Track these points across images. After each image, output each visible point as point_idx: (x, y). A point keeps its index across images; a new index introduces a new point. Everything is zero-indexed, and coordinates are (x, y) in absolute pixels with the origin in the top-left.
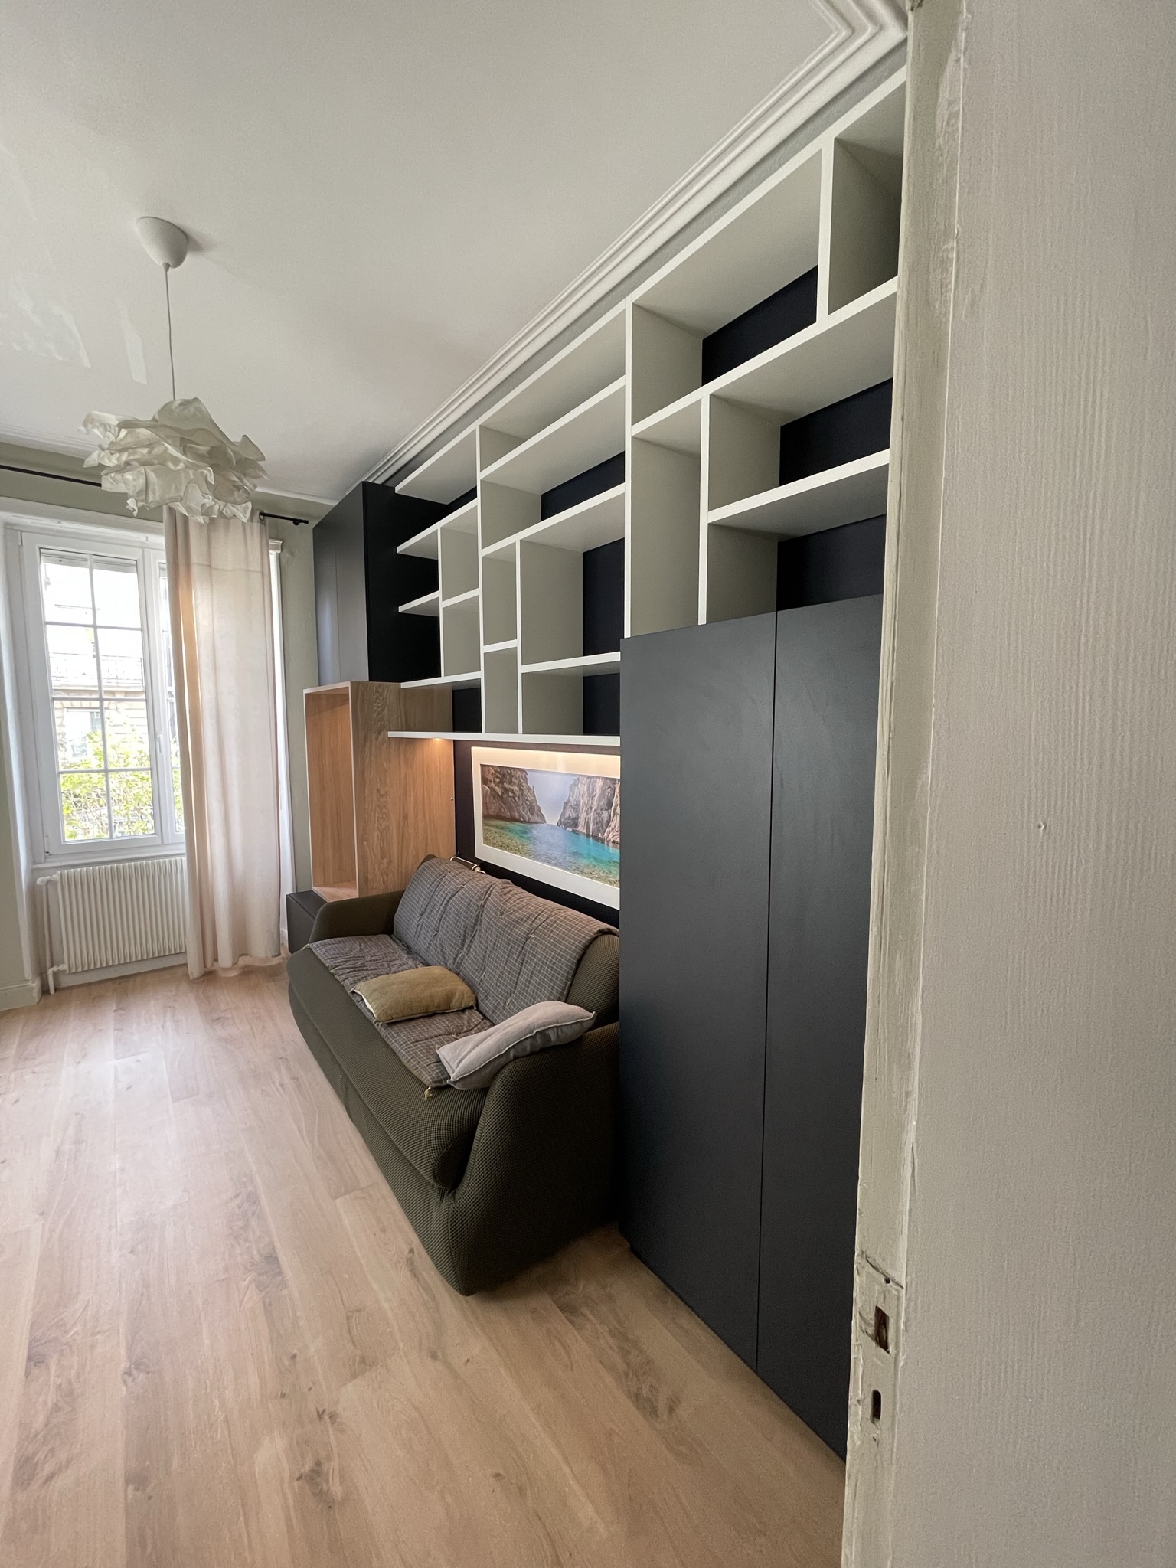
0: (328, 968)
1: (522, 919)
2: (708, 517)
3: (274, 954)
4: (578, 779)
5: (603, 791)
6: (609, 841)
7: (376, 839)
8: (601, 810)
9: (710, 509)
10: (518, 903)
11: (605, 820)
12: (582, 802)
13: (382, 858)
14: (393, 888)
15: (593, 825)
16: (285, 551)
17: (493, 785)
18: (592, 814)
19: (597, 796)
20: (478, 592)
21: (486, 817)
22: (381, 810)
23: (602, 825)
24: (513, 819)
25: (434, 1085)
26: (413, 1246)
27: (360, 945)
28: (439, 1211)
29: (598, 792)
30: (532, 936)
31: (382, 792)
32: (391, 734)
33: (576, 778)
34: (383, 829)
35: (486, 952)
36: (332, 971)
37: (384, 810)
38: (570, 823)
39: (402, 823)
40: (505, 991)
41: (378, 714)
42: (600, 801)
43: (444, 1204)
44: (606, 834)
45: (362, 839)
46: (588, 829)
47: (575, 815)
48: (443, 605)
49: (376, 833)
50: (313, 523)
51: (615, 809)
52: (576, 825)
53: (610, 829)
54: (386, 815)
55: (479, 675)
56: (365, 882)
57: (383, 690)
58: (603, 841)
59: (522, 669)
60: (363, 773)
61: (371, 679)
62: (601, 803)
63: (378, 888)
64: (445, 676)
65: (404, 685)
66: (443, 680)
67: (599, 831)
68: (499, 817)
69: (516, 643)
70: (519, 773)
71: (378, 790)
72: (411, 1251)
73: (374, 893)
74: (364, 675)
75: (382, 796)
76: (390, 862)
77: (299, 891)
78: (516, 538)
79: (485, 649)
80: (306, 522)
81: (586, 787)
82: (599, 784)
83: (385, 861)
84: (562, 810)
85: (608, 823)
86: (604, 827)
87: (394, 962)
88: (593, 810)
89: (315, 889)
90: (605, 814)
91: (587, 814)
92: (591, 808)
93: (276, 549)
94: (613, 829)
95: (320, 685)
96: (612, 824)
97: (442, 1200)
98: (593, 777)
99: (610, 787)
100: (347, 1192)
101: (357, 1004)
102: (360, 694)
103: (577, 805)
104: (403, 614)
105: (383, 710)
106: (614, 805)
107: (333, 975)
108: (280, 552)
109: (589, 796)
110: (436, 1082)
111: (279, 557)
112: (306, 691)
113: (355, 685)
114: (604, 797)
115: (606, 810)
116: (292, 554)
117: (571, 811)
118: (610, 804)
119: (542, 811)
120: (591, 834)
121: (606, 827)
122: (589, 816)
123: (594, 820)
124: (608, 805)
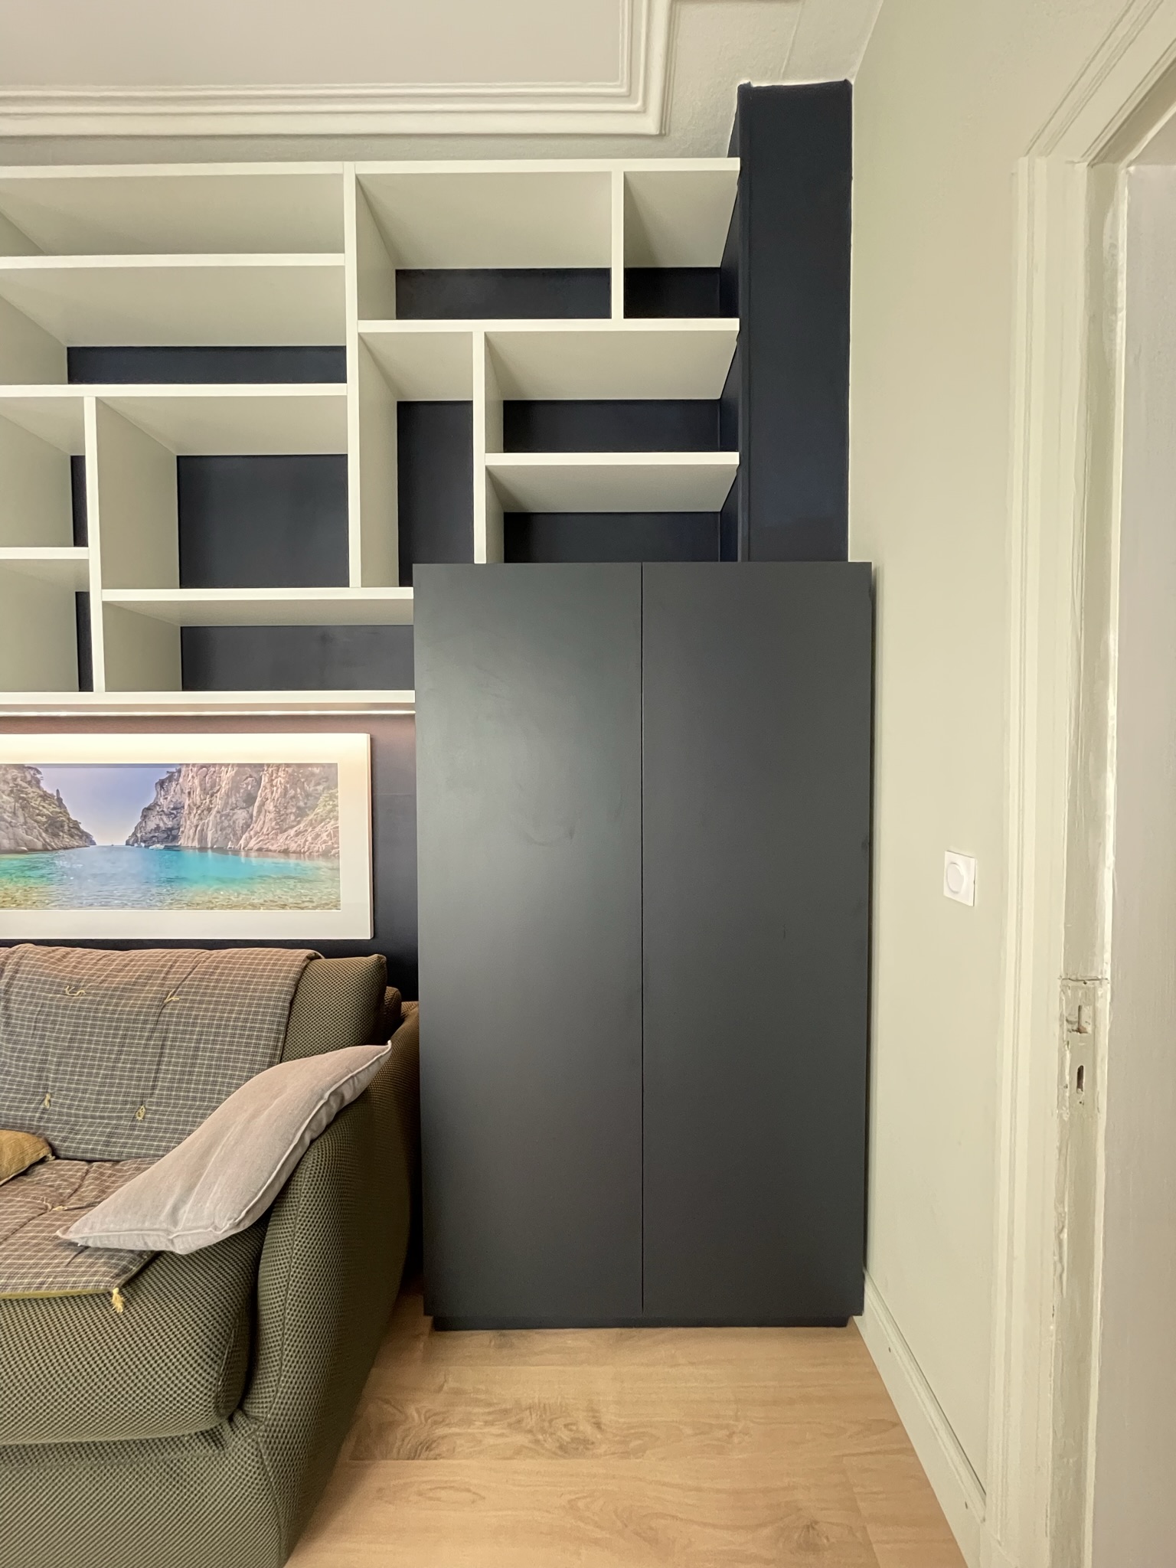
2: (484, 459)
4: (179, 771)
8: (232, 810)
9: (490, 450)
11: (241, 822)
12: (187, 802)
15: (214, 833)
18: (211, 818)
19: (222, 792)
23: (234, 830)
25: (120, 1281)
29: (225, 786)
33: (173, 769)
38: (159, 837)
42: (228, 797)
44: (242, 842)
46: (203, 838)
47: (170, 824)
51: (263, 804)
52: (173, 838)
53: (252, 833)
58: (235, 852)
59: (104, 595)
62: (232, 800)
67: (227, 838)
69: (87, 555)
70: (15, 772)
78: (84, 394)
81: (197, 780)
82: (227, 776)
85: (247, 826)
86: (239, 832)
88: (214, 812)
90: (241, 815)
92: (209, 810)
94: (256, 833)
96: (257, 827)
98: (214, 765)
99: (251, 776)
103: (174, 809)
106: (259, 799)
109: (204, 790)
110: (118, 1276)
114: (238, 792)
115: (242, 809)
117: (162, 819)
118: (250, 800)
119: (82, 827)
120: (209, 845)
121: (243, 833)
122: (206, 821)
123: (216, 825)
124: (247, 802)
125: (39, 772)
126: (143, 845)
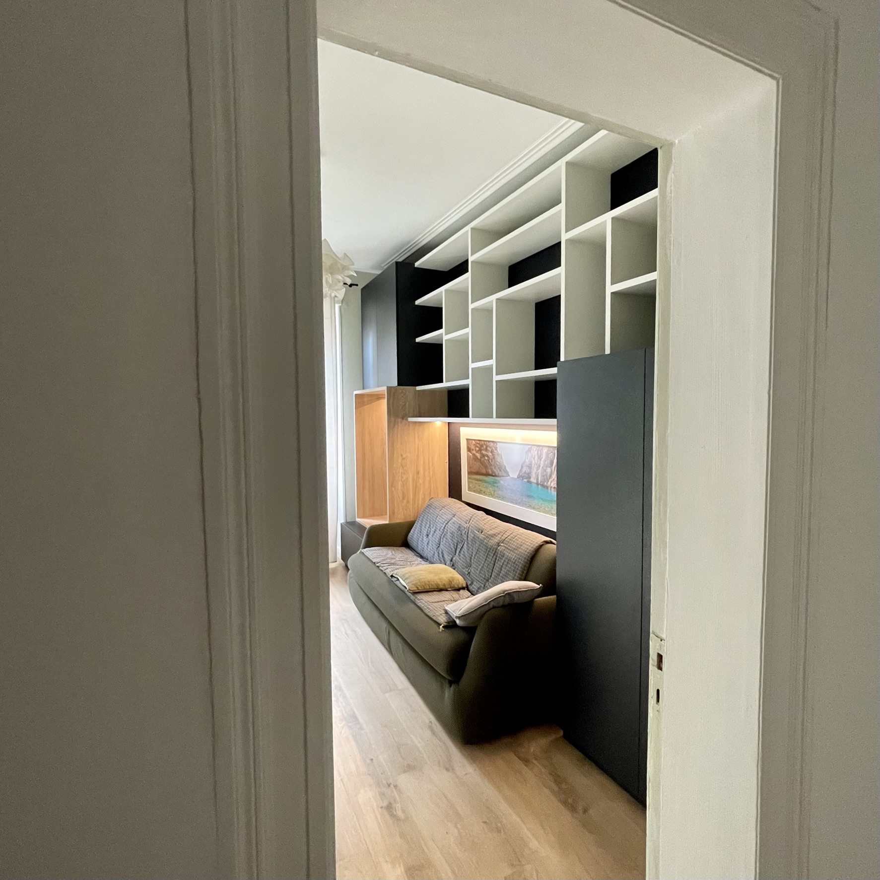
0: (375, 563)
1: (495, 535)
2: (610, 289)
3: (333, 561)
4: (531, 448)
5: (547, 455)
6: (552, 487)
7: (400, 486)
8: (546, 467)
9: (612, 284)
10: (492, 525)
11: (549, 473)
12: (533, 462)
13: (403, 499)
14: (410, 519)
15: (541, 477)
16: (344, 304)
17: (474, 452)
18: (540, 470)
19: (543, 458)
20: (468, 330)
21: (469, 473)
22: (403, 468)
23: (547, 477)
24: (487, 475)
25: (445, 624)
26: (431, 720)
27: (392, 552)
28: (448, 693)
29: (544, 455)
30: (502, 544)
31: (404, 456)
32: (410, 419)
33: (529, 447)
34: (404, 481)
35: (472, 555)
36: (377, 565)
37: (405, 468)
38: (526, 476)
39: (415, 477)
40: (484, 579)
41: (402, 408)
42: (545, 461)
43: (452, 688)
44: (548, 483)
45: (392, 485)
46: (537, 479)
47: (529, 471)
48: (445, 338)
49: (400, 483)
50: (361, 286)
51: (556, 466)
52: (530, 478)
54: (406, 471)
55: (468, 382)
56: (392, 514)
57: (406, 392)
58: (547, 487)
59: (496, 378)
60: (393, 444)
61: (399, 384)
62: (546, 463)
63: (400, 518)
64: (446, 382)
65: (419, 388)
66: (445, 384)
67: (545, 481)
68: (478, 473)
69: (492, 362)
70: (492, 444)
71: (402, 455)
72: (431, 722)
73: (398, 521)
74: (394, 382)
75: (404, 459)
76: (408, 502)
77: (348, 521)
78: (493, 298)
79: (472, 366)
80: (357, 285)
81: (536, 452)
82: (545, 450)
83: (405, 501)
84: (520, 468)
85: (550, 476)
87: (413, 563)
89: (358, 520)
90: (549, 470)
91: (537, 470)
92: (540, 466)
93: (338, 303)
94: (552, 480)
95: (363, 389)
96: (552, 477)
97: (451, 686)
98: (541, 446)
99: (551, 452)
100: (391, 690)
101: (395, 582)
102: (392, 394)
103: (530, 464)
104: (419, 343)
105: (406, 404)
106: (555, 464)
107: (378, 567)
108: (340, 305)
109: (538, 458)
110: (446, 622)
111: (340, 308)
112: (356, 392)
113: (389, 389)
114: (547, 460)
115: (549, 467)
116: (348, 306)
117: (527, 469)
119: (507, 469)
120: (540, 483)
121: (550, 478)
122: (538, 471)
123: (541, 473)
124: (550, 464)
125: (497, 444)
126: (522, 479)
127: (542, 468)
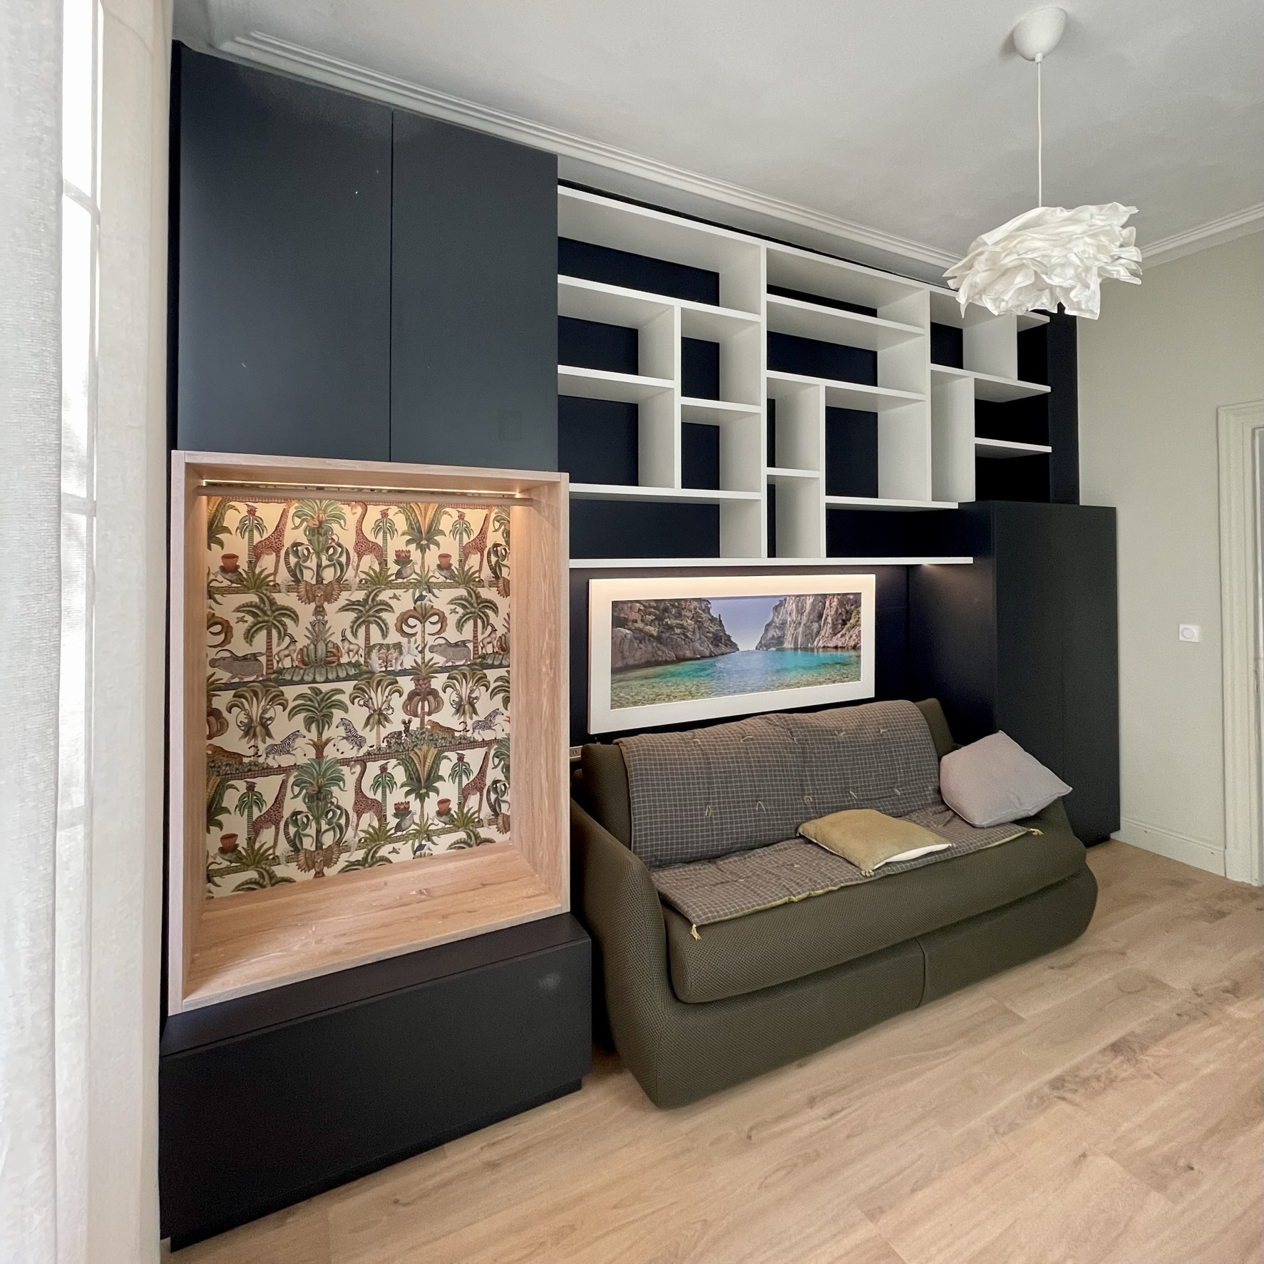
4: (785, 600)
5: (813, 605)
6: (820, 647)
8: (811, 623)
11: (815, 630)
12: (789, 619)
15: (802, 638)
18: (801, 629)
19: (807, 612)
23: (812, 636)
29: (808, 607)
33: (783, 599)
38: (773, 643)
42: (810, 615)
44: (815, 643)
46: (796, 642)
47: (780, 634)
51: (826, 619)
52: (781, 643)
53: (821, 637)
62: (812, 617)
67: (808, 642)
70: (695, 604)
81: (794, 606)
82: (809, 601)
84: (763, 632)
85: (818, 633)
86: (814, 637)
88: (802, 625)
90: (815, 626)
91: (795, 630)
92: (800, 623)
94: (823, 637)
96: (822, 633)
98: (803, 595)
99: (822, 601)
103: (782, 624)
106: (824, 616)
109: (798, 612)
114: (814, 611)
115: (816, 622)
117: (775, 631)
118: (820, 616)
119: (732, 639)
120: (799, 646)
121: (816, 637)
122: (798, 631)
123: (803, 633)
124: (818, 617)
125: (710, 603)
126: (765, 649)
127: (804, 625)
